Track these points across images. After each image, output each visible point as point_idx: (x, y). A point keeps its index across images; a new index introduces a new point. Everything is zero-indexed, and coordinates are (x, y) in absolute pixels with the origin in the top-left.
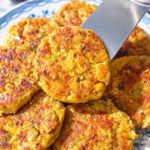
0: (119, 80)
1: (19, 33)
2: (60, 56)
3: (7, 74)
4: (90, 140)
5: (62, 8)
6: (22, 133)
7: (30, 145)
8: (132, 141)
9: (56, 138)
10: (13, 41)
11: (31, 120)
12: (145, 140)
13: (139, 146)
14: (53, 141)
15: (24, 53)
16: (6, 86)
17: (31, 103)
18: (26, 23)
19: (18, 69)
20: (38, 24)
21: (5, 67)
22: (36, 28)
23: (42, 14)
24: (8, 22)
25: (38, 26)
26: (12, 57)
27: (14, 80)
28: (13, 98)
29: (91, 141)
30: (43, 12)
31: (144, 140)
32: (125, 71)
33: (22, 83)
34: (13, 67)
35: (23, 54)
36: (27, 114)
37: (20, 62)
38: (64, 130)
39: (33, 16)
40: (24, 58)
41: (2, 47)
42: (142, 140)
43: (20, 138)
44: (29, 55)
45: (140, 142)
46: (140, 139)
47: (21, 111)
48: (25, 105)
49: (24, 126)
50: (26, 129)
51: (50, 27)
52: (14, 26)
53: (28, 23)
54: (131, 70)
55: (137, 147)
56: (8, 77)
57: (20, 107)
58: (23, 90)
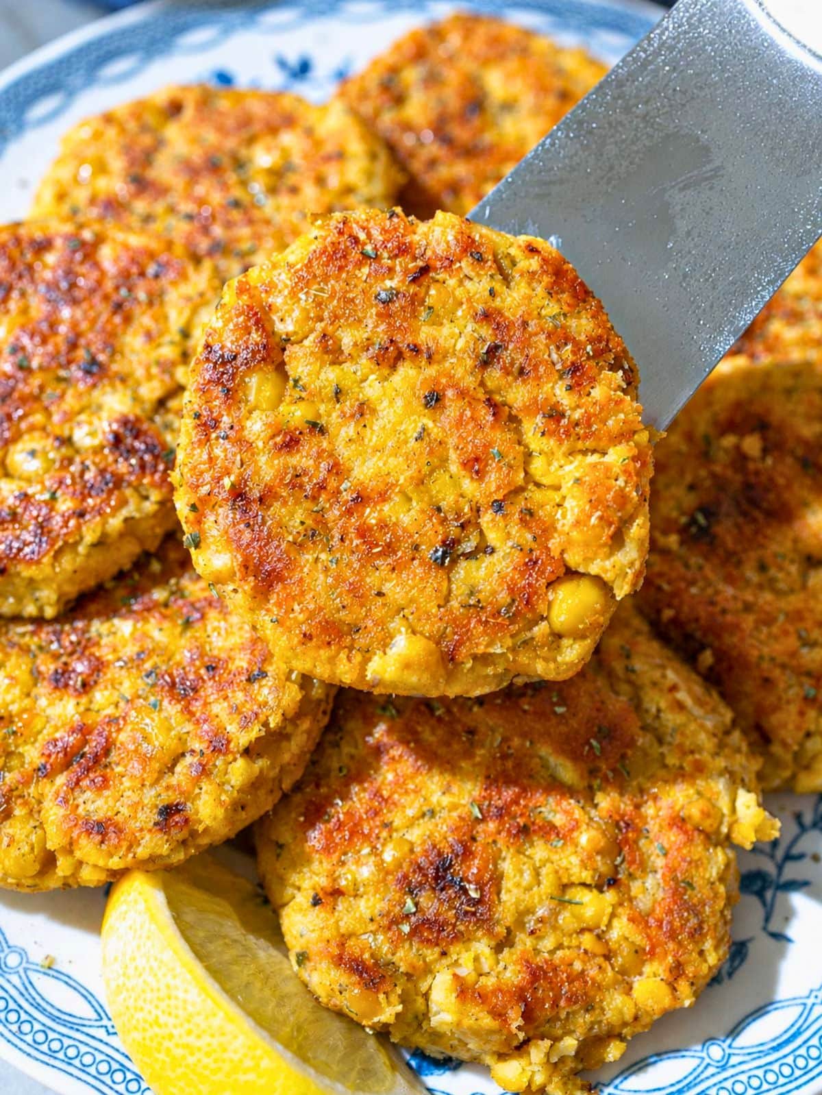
0: (692, 487)
1: (132, 163)
2: (338, 394)
3: (35, 381)
4: (483, 820)
5: (397, 47)
6: (84, 730)
7: (125, 811)
8: (731, 854)
9: (287, 785)
10: (93, 201)
11: (148, 666)
12: (807, 862)
13: (769, 895)
14: (266, 803)
15: (151, 269)
16: (19, 446)
17: (156, 567)
18: (175, 108)
19: (102, 358)
20: (246, 121)
21: (26, 341)
22: (231, 143)
23: (273, 79)
24: (71, 94)
25: (245, 134)
26: (73, 285)
27: (69, 417)
28: (57, 521)
29: (492, 826)
30: (282, 64)
31: (800, 857)
32: (729, 441)
33: (118, 440)
34: (73, 346)
35: (142, 274)
36: (124, 627)
37: (117, 319)
38: (336, 745)
39: (225, 79)
40: (142, 296)
41: (17, 224)
42: (788, 857)
43: (67, 765)
44: (174, 283)
45: (780, 868)
46: (780, 853)
47: (93, 608)
48: (121, 576)
49: (100, 696)
50: (110, 711)
51: (318, 144)
52: (108, 119)
53: (189, 113)
54: (764, 439)
55: (760, 894)
56: (37, 398)
57: (92, 583)
58: (118, 482)
